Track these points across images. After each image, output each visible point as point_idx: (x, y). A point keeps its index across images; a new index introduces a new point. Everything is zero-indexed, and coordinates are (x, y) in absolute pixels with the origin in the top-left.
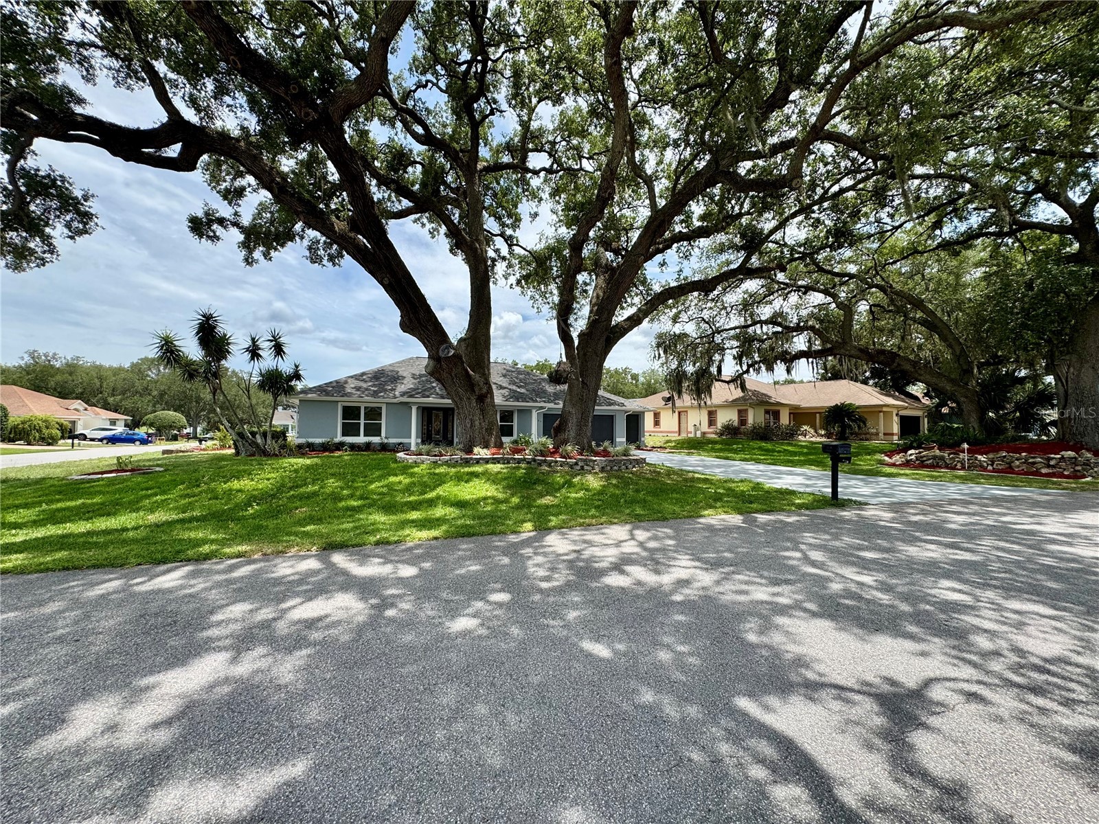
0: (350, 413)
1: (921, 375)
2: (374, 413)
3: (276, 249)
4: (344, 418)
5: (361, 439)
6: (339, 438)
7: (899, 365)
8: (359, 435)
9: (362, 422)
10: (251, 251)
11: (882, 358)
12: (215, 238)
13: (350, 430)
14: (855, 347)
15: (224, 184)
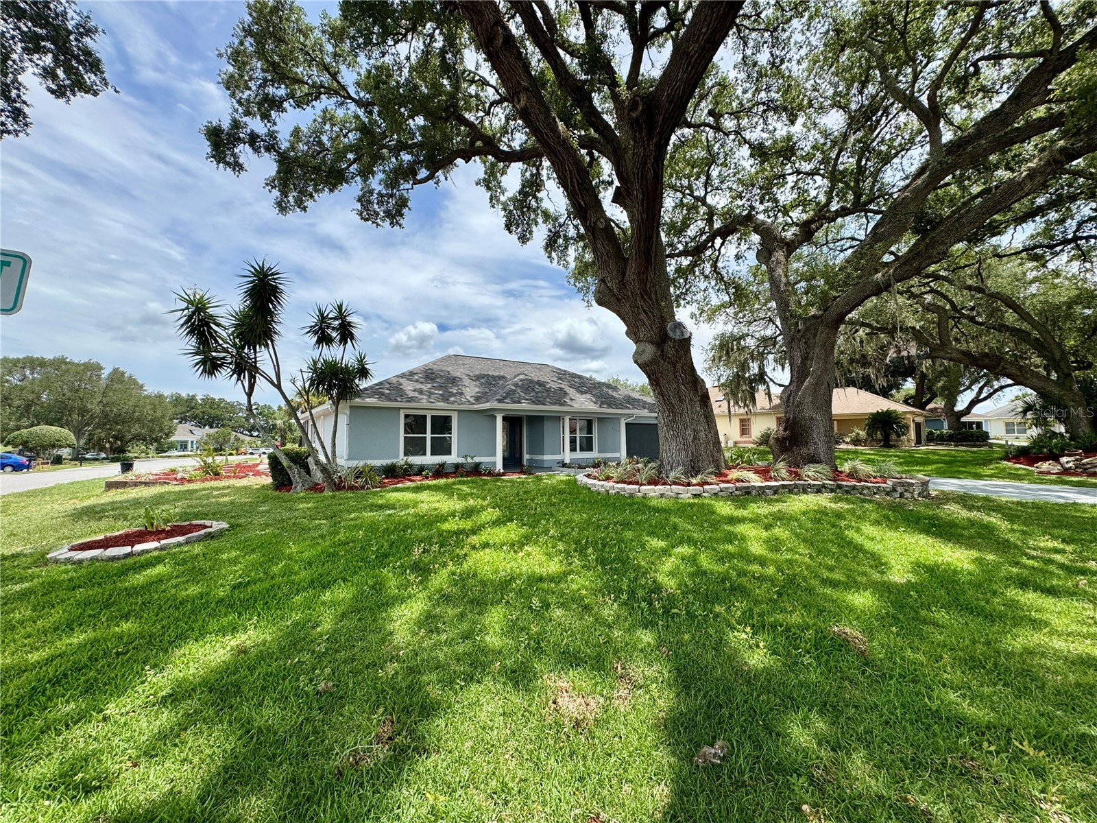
0: (415, 424)
1: (1027, 379)
2: (442, 424)
3: (311, 196)
4: (406, 432)
5: (429, 459)
6: (401, 459)
7: (1003, 368)
8: (424, 454)
9: (429, 436)
10: (285, 194)
11: (987, 361)
12: (237, 166)
13: (414, 447)
14: (957, 350)
15: (247, 93)
